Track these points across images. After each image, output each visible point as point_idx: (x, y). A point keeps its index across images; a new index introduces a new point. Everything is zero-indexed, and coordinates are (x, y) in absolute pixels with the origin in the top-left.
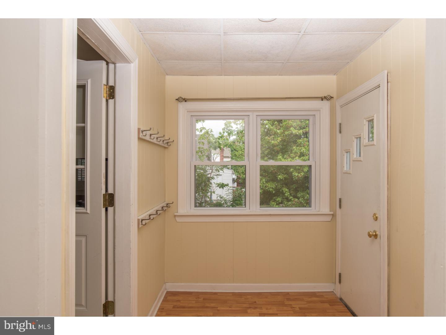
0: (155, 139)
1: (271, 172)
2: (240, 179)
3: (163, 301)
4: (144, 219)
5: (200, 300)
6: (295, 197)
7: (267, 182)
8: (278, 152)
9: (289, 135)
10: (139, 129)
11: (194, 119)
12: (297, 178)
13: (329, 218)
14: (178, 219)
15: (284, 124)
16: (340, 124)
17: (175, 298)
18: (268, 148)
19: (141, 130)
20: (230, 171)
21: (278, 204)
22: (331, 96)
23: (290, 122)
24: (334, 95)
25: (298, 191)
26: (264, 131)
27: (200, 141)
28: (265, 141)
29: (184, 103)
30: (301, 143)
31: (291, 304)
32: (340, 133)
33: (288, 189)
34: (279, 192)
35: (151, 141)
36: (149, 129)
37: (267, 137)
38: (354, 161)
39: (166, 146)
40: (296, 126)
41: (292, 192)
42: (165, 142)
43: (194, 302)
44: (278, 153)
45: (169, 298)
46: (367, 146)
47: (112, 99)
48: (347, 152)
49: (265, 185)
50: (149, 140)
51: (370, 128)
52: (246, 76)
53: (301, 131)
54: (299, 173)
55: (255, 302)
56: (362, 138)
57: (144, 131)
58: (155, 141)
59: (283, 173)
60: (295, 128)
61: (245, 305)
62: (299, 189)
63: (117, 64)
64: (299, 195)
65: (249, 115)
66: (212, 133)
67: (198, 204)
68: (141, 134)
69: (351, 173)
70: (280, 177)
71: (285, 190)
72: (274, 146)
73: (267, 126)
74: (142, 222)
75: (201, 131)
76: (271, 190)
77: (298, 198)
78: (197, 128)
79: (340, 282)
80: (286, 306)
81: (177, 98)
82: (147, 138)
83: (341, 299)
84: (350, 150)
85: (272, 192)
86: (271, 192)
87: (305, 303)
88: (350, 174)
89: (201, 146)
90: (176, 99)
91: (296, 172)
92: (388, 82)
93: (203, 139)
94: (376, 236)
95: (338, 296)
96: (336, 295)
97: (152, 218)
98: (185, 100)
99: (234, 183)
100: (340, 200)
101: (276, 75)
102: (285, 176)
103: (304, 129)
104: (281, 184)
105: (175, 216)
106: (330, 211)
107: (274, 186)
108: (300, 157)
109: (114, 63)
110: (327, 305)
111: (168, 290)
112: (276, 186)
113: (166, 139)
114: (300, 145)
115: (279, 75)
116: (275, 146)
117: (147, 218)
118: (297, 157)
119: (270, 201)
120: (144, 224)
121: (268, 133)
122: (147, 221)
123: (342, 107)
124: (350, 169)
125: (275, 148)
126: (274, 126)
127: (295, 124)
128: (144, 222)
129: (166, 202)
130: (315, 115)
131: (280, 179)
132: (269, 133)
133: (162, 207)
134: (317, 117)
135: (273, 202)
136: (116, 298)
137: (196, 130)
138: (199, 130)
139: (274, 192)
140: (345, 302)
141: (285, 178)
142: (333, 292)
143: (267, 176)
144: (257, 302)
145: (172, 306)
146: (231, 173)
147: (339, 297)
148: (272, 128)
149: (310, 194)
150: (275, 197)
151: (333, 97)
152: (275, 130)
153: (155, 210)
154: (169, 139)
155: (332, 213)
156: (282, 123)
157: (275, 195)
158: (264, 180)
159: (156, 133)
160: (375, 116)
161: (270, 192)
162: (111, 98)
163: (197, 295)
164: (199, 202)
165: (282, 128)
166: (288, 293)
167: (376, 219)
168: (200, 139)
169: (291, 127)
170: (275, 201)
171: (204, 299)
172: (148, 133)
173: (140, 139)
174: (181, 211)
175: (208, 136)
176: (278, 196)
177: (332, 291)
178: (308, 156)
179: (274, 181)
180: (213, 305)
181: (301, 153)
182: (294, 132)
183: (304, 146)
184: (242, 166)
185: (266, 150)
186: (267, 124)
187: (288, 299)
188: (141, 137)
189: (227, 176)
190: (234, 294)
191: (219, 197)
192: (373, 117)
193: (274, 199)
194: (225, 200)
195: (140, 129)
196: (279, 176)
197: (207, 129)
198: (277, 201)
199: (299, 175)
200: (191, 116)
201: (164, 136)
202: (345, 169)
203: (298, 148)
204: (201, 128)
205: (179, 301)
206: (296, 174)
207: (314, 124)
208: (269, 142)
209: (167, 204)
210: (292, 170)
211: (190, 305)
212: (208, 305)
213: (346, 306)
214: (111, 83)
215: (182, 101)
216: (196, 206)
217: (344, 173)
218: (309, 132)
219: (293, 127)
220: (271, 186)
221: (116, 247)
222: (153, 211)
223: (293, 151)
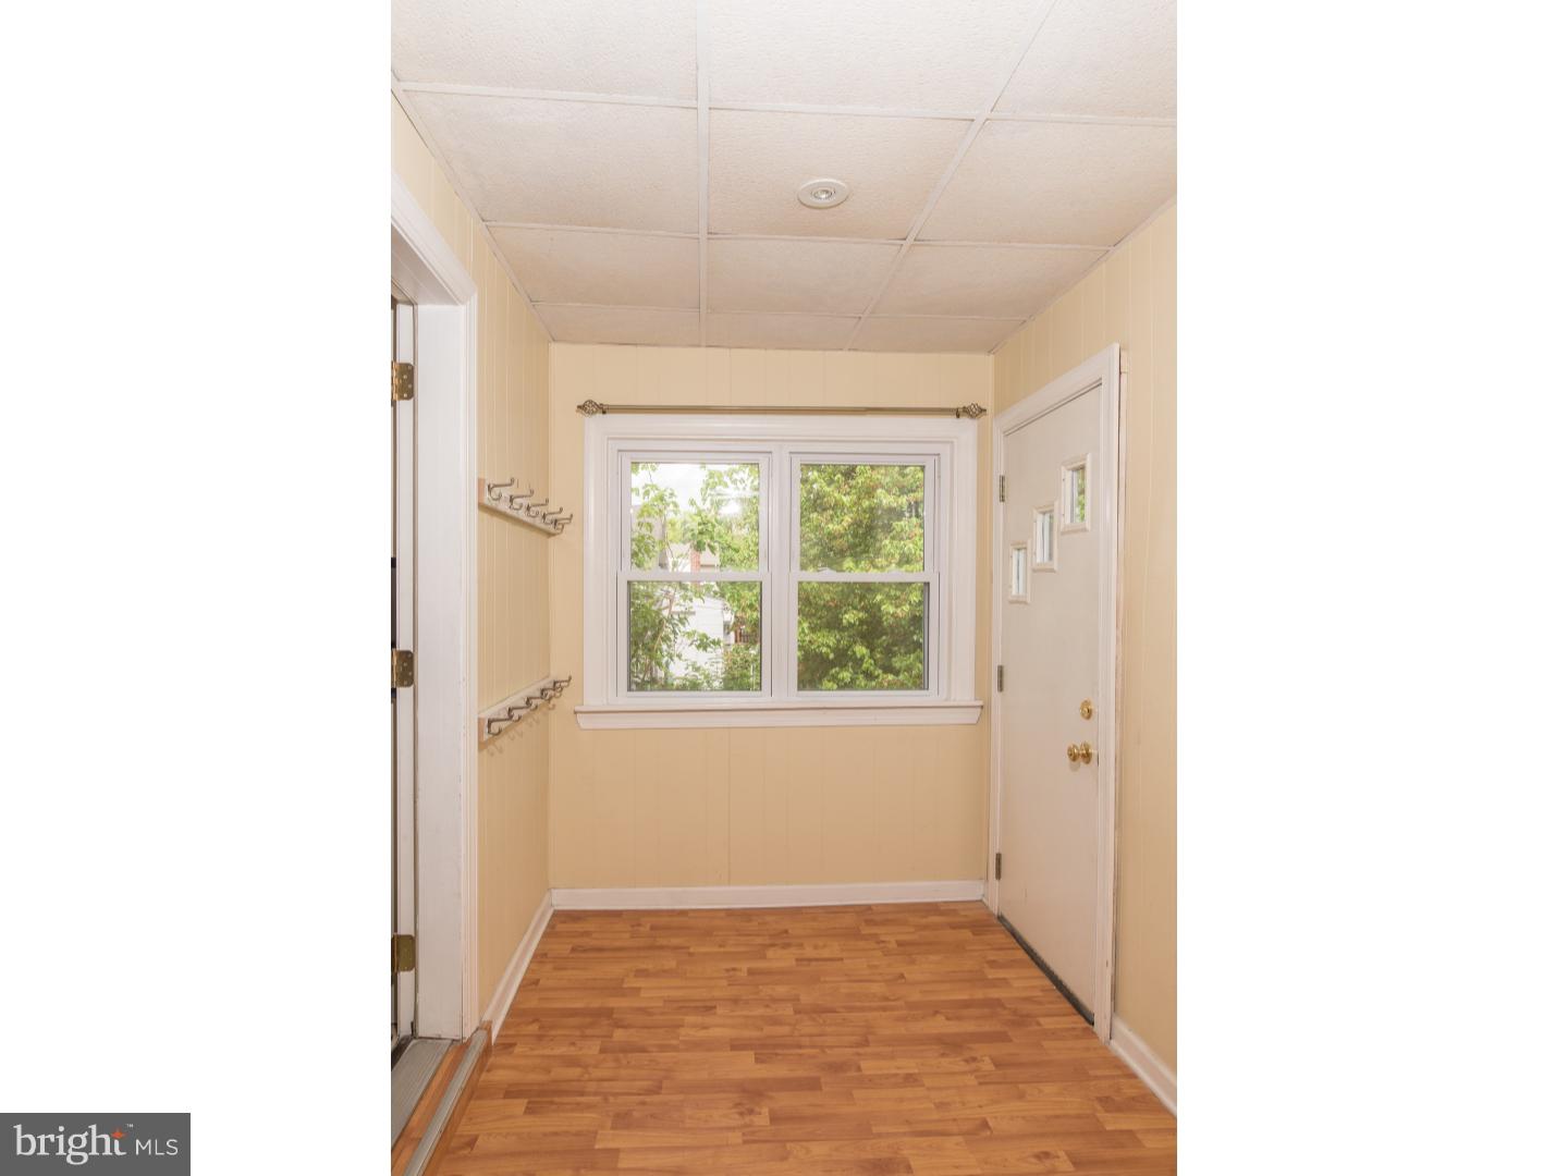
0: (524, 509)
1: (824, 606)
2: (742, 623)
3: (545, 935)
4: (496, 717)
5: (642, 929)
6: (888, 669)
7: (813, 629)
8: (842, 553)
9: (871, 509)
10: (481, 482)
11: (627, 460)
12: (891, 620)
13: (973, 716)
14: (584, 722)
15: (860, 480)
16: (1003, 479)
17: (578, 927)
18: (816, 544)
19: (487, 482)
20: (718, 604)
21: (844, 686)
22: (979, 408)
23: (876, 475)
24: (987, 402)
25: (894, 655)
26: (808, 500)
27: (641, 520)
28: (808, 524)
29: (599, 416)
30: (902, 530)
31: (876, 934)
32: (1003, 500)
33: (867, 647)
34: (843, 657)
35: (514, 513)
36: (508, 481)
37: (815, 515)
38: (1034, 571)
39: (551, 528)
40: (890, 484)
41: (878, 656)
42: (549, 518)
43: (627, 935)
44: (843, 557)
45: (560, 927)
46: (1069, 532)
47: (408, 398)
48: (1019, 550)
49: (807, 639)
50: (509, 511)
51: (1076, 494)
52: (763, 352)
53: (903, 500)
54: (897, 607)
55: (786, 932)
56: (1056, 511)
57: (496, 486)
58: (522, 515)
59: (855, 608)
60: (889, 491)
61: (759, 940)
62: (896, 648)
63: (419, 306)
64: (897, 663)
65: (770, 452)
66: (674, 499)
67: (634, 687)
68: (487, 495)
69: (1029, 601)
70: (850, 617)
71: (860, 650)
72: (832, 536)
73: (815, 486)
74: (489, 726)
75: (647, 493)
76: (824, 650)
77: (897, 673)
78: (634, 486)
79: (998, 875)
80: (865, 938)
81: (581, 403)
82: (504, 506)
83: (1001, 918)
84: (1026, 543)
85: (828, 657)
86: (825, 656)
87: (912, 930)
88: (1025, 603)
89: (644, 531)
90: (579, 407)
91: (891, 604)
92: (1120, 373)
93: (649, 515)
94: (1087, 757)
95: (995, 910)
96: (987, 907)
97: (515, 717)
98: (604, 410)
99: (728, 633)
100: (1001, 671)
101: (841, 349)
102: (861, 615)
103: (912, 495)
104: (850, 636)
105: (576, 713)
106: (976, 699)
107: (832, 641)
108: (899, 564)
109: (411, 303)
110: (966, 934)
111: (557, 908)
112: (839, 641)
113: (552, 511)
114: (897, 537)
115: (850, 350)
116: (835, 538)
117: (502, 717)
118: (894, 565)
119: (820, 679)
120: (497, 731)
121: (816, 503)
122: (504, 725)
123: (1007, 434)
124: (1026, 591)
125: (834, 543)
126: (832, 487)
127: (888, 479)
128: (495, 727)
129: (551, 679)
130: (939, 455)
131: (849, 623)
132: (821, 504)
133: (543, 691)
134: (945, 460)
135: (829, 681)
136: (421, 927)
137: (632, 490)
138: (642, 491)
139: (832, 656)
140: (1011, 926)
141: (862, 622)
142: (981, 901)
143: (814, 615)
144: (790, 931)
145: (570, 947)
146: (721, 606)
147: (996, 913)
148: (827, 489)
149: (924, 661)
150: (834, 671)
151: (985, 410)
152: (836, 495)
153: (522, 698)
154: (561, 510)
155: (980, 703)
156: (853, 478)
157: (832, 664)
158: (805, 625)
159: (524, 494)
160: (1089, 457)
161: (823, 658)
162: (405, 395)
163: (636, 916)
164: (639, 681)
165: (854, 491)
166: (869, 908)
167: (1089, 714)
168: (641, 516)
169: (877, 488)
170: (834, 678)
171: (652, 928)
172: (506, 492)
173: (482, 507)
174: (592, 701)
175: (661, 506)
176: (843, 666)
177: (979, 898)
178: (921, 564)
179: (834, 628)
180: (675, 941)
181: (903, 555)
182: (884, 501)
183: (910, 539)
184: (750, 586)
185: (812, 546)
186: (815, 481)
187: (870, 922)
188: (486, 502)
189: (711, 617)
190: (730, 913)
191: (690, 668)
192: (1085, 459)
193: (833, 675)
194: (706, 677)
195: (484, 480)
196: (847, 616)
197: (662, 489)
198: (839, 680)
199: (899, 611)
200: (619, 451)
201: (547, 501)
202: (1014, 593)
203: (895, 542)
204: (646, 485)
205: (587, 934)
206: (891, 610)
207: (937, 476)
208: (818, 527)
209: (555, 683)
210: (879, 597)
211: (618, 944)
212: (662, 941)
213: (1014, 934)
214: (405, 357)
215: (593, 413)
216: (630, 689)
217: (1012, 602)
218: (923, 502)
219: (883, 487)
220: (826, 642)
221: (420, 793)
222: (518, 699)
223: (883, 551)
